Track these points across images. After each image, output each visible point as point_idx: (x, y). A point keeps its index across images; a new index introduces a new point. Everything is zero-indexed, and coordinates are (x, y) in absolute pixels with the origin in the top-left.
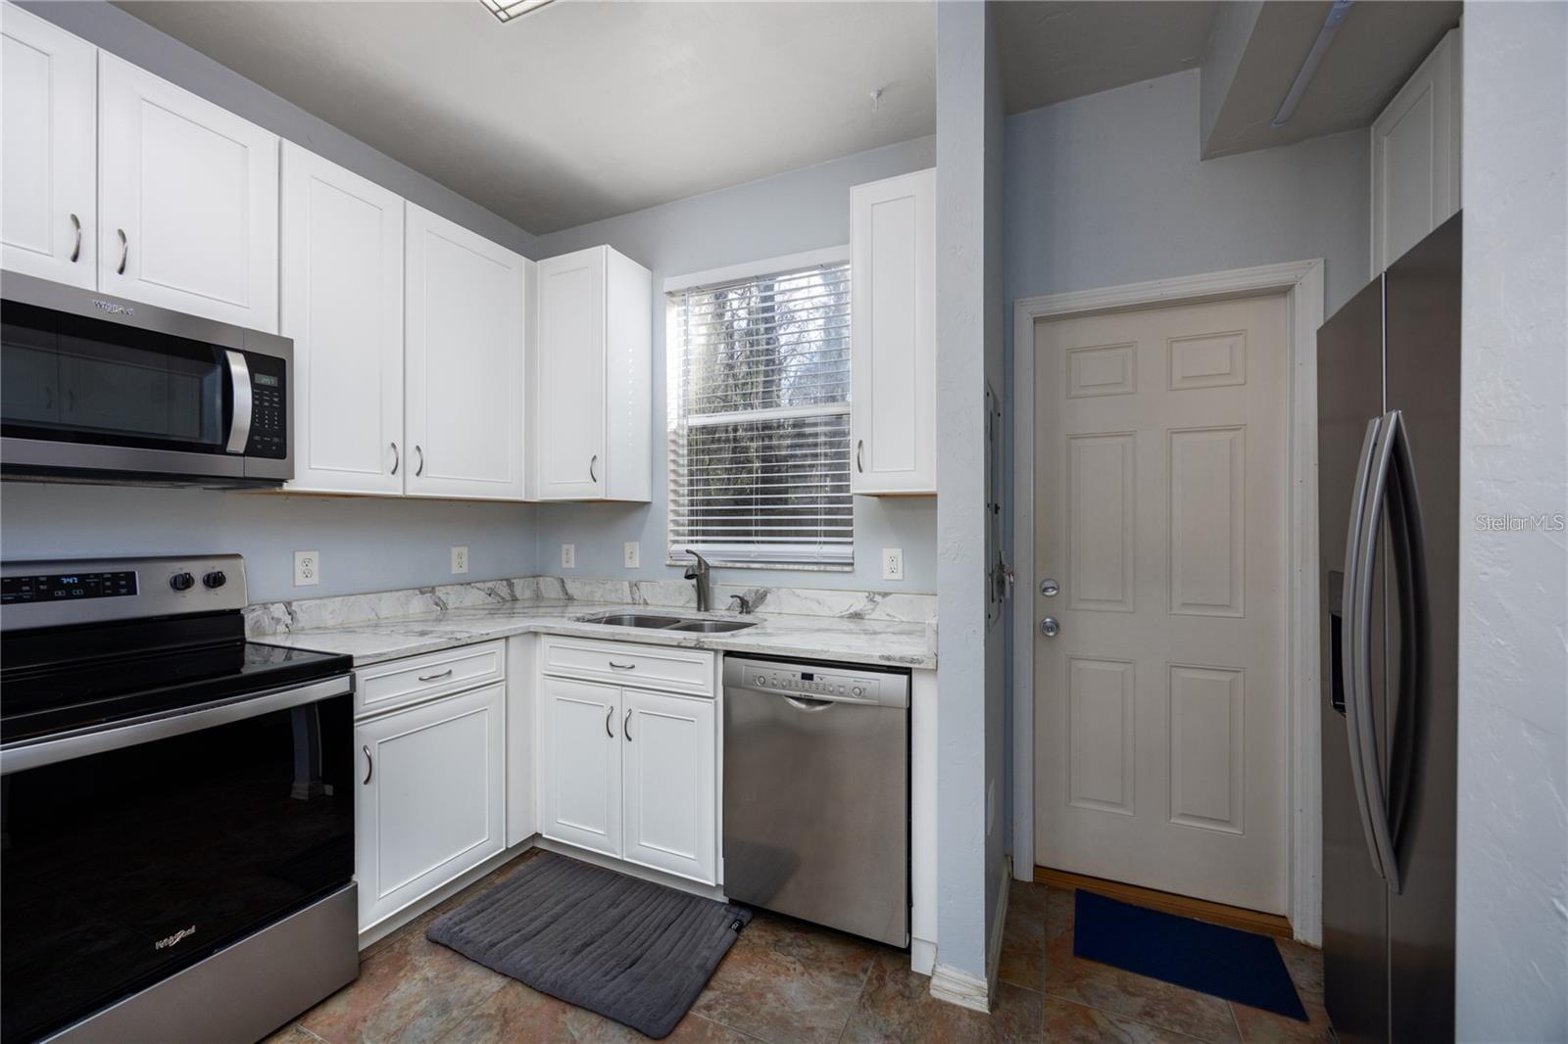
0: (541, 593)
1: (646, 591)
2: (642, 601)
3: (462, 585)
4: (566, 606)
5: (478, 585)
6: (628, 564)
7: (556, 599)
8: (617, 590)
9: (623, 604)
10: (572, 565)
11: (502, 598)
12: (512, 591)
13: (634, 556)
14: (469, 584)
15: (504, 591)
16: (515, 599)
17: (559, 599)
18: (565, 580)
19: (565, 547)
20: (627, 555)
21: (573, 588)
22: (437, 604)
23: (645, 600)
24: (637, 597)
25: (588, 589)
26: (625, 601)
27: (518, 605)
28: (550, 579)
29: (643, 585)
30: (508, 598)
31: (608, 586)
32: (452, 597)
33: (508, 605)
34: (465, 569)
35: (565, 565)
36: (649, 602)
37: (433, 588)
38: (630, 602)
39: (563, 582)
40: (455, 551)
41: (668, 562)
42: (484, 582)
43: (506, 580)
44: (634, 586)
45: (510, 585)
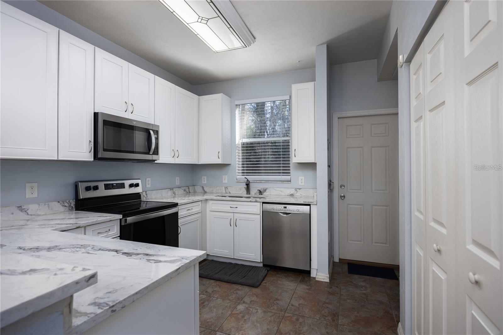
0: (196, 191)
1: (230, 190)
2: (228, 192)
3: (178, 188)
4: (204, 194)
5: (182, 188)
6: (224, 182)
7: (200, 192)
8: (221, 189)
9: (222, 193)
10: (205, 182)
11: (187, 192)
12: (189, 190)
13: (225, 179)
14: (180, 188)
15: (187, 190)
16: (190, 192)
17: (202, 192)
18: (204, 187)
19: (203, 177)
20: (224, 179)
21: (206, 189)
22: (174, 193)
23: (229, 192)
24: (227, 191)
25: (211, 189)
26: (223, 192)
27: (190, 194)
28: (199, 187)
29: (229, 188)
30: (188, 192)
31: (218, 188)
32: (176, 191)
33: (188, 194)
34: (179, 184)
35: (203, 182)
36: (231, 192)
37: (173, 188)
38: (225, 192)
39: (203, 187)
40: (177, 178)
41: (237, 181)
42: (183, 187)
43: (188, 187)
44: (226, 188)
45: (189, 188)
